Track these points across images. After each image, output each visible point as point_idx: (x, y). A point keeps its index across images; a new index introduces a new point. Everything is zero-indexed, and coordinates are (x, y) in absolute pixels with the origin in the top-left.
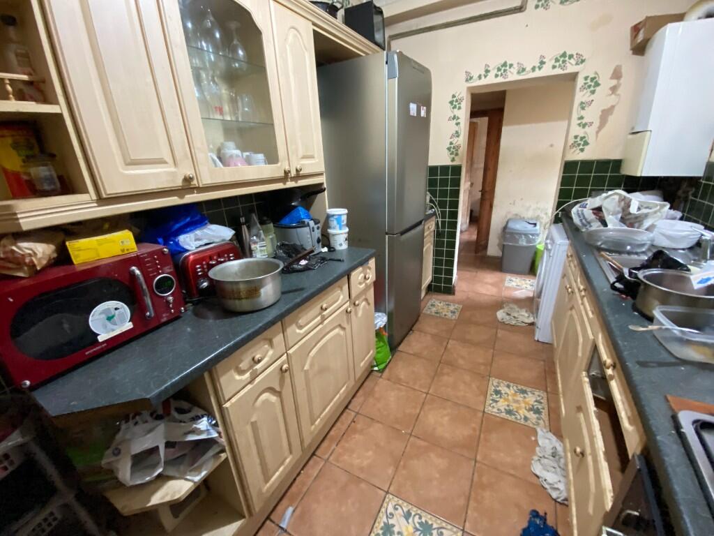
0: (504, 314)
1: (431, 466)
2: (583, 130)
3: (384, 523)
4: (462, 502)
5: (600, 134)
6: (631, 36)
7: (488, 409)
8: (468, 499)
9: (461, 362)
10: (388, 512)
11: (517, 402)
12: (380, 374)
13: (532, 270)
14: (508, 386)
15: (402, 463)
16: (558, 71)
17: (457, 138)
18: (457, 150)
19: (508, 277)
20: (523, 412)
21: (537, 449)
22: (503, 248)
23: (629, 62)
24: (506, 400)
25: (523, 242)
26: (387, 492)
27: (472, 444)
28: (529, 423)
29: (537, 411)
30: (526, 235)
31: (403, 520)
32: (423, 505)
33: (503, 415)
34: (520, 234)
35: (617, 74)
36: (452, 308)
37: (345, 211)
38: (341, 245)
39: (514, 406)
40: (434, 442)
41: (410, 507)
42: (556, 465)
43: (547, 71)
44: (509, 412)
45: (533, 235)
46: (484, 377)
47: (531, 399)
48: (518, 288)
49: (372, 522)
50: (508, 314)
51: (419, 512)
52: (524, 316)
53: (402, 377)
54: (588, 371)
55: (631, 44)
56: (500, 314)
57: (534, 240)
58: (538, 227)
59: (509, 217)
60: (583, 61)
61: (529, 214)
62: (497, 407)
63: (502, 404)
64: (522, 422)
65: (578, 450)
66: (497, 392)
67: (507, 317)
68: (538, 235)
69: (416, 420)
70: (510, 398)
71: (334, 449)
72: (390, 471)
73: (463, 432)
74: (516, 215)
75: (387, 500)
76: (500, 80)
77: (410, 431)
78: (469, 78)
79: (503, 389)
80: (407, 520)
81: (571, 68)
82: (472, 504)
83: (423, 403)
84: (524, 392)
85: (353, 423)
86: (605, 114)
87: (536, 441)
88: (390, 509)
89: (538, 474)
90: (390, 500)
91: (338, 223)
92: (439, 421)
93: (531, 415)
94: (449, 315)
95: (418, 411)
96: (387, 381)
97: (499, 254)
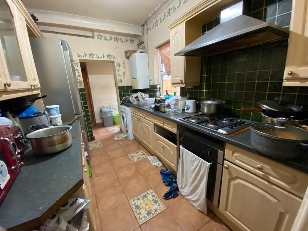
0: (117, 138)
1: (133, 184)
2: (120, 78)
3: (135, 207)
4: (146, 184)
5: (124, 79)
6: (125, 54)
7: (134, 162)
8: (147, 182)
9: (116, 156)
10: (133, 204)
11: (138, 155)
12: (92, 178)
13: (114, 124)
14: (133, 154)
15: (125, 191)
16: (109, 60)
17: (80, 78)
18: (81, 82)
19: (108, 128)
20: (141, 157)
21: (150, 161)
22: (102, 119)
23: (126, 61)
24: (136, 157)
25: (109, 115)
26: (128, 201)
27: (137, 171)
28: (144, 158)
29: (144, 154)
30: (109, 112)
31: (139, 201)
32: (140, 193)
33: (138, 160)
34: (107, 112)
35: (124, 63)
36: (98, 144)
37: (58, 106)
38: (60, 122)
39: (138, 157)
40: (128, 179)
41: (137, 197)
42: (156, 160)
43: (105, 59)
44: (139, 159)
45: (111, 112)
46: (126, 155)
47: (140, 153)
48: (114, 130)
49: (132, 211)
50: (118, 137)
51: (140, 195)
52: (123, 136)
53: (101, 172)
54: (155, 132)
55: (126, 56)
56: (116, 138)
57: (112, 113)
58: (112, 109)
59: (100, 107)
60: (115, 58)
61: (107, 105)
62: (135, 159)
63: (136, 158)
64: (143, 158)
65: (163, 146)
66: (132, 157)
67: (119, 138)
68: (112, 111)
69: (118, 178)
70: (136, 156)
71: (98, 211)
72: (124, 195)
73: (133, 171)
74: (102, 106)
75: (130, 202)
76: (91, 59)
77: (119, 183)
78: (79, 56)
79: (133, 155)
80: (139, 200)
81: (112, 59)
82: (148, 182)
83: (116, 173)
84: (138, 152)
85: (97, 198)
86: (124, 73)
87: (149, 160)
88: (133, 203)
89: (154, 165)
90: (131, 201)
91: (57, 112)
92: (125, 173)
93: (143, 156)
94: (99, 146)
95: (116, 176)
96: (97, 178)
97: (101, 122)
